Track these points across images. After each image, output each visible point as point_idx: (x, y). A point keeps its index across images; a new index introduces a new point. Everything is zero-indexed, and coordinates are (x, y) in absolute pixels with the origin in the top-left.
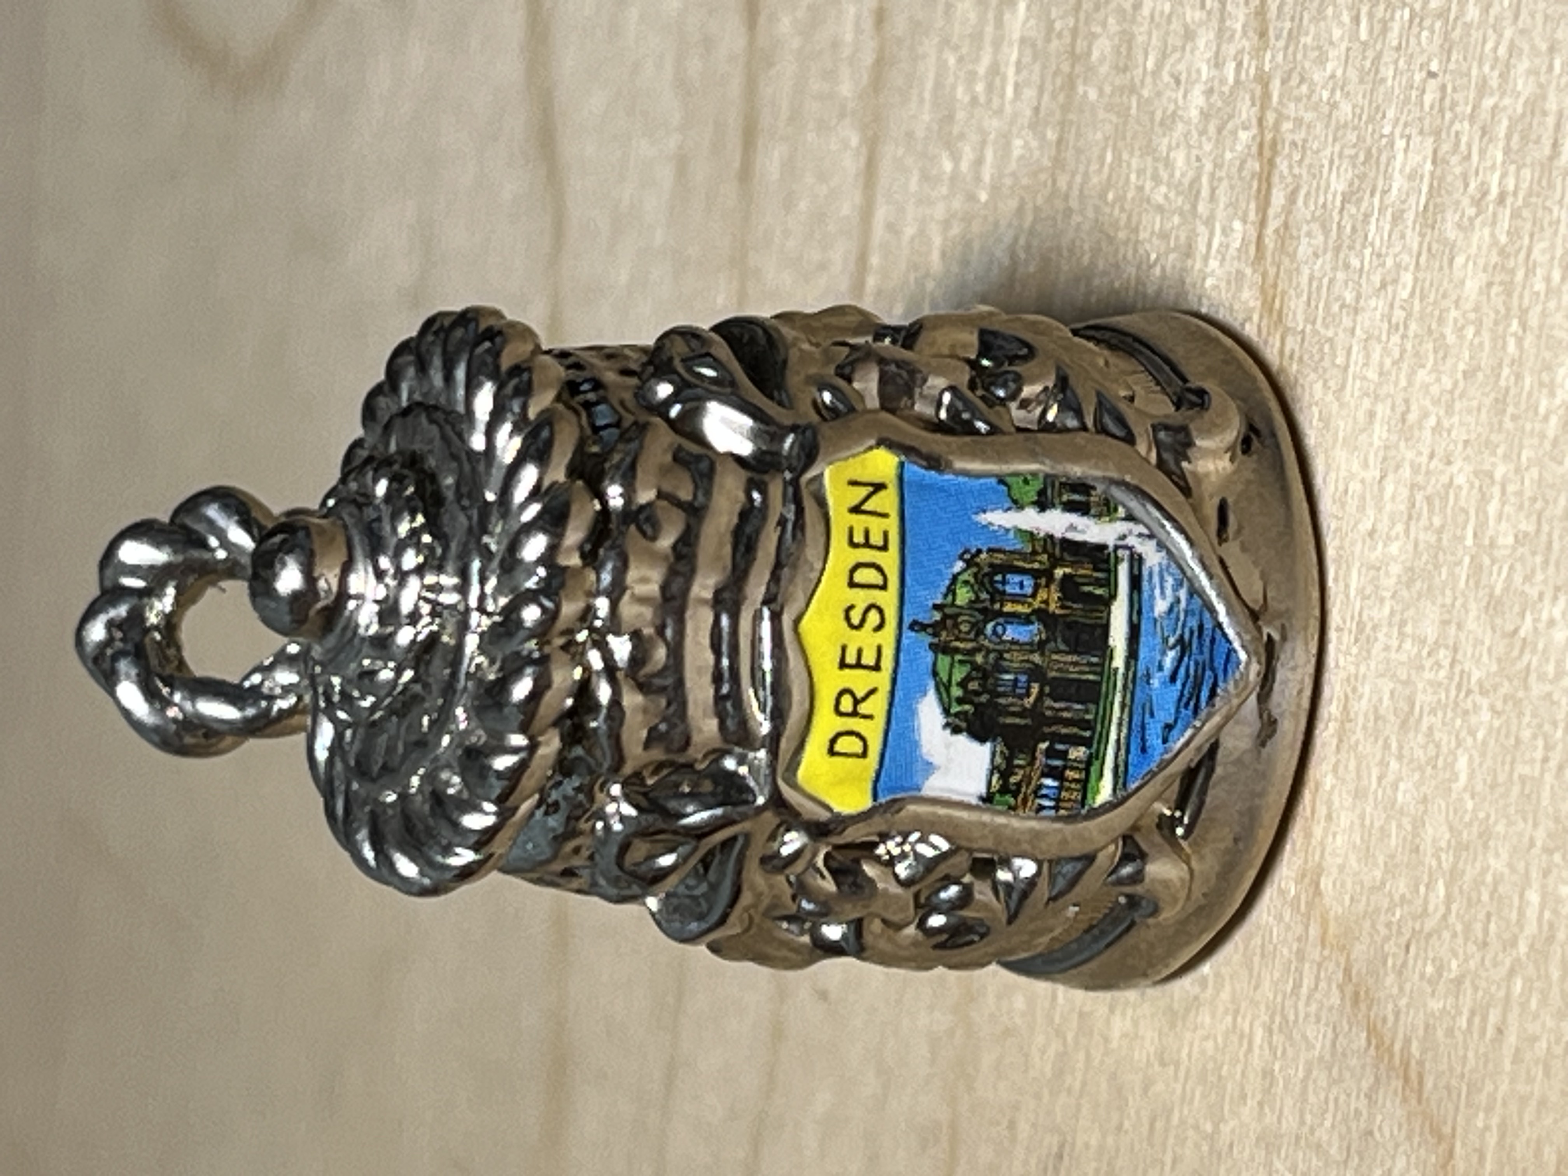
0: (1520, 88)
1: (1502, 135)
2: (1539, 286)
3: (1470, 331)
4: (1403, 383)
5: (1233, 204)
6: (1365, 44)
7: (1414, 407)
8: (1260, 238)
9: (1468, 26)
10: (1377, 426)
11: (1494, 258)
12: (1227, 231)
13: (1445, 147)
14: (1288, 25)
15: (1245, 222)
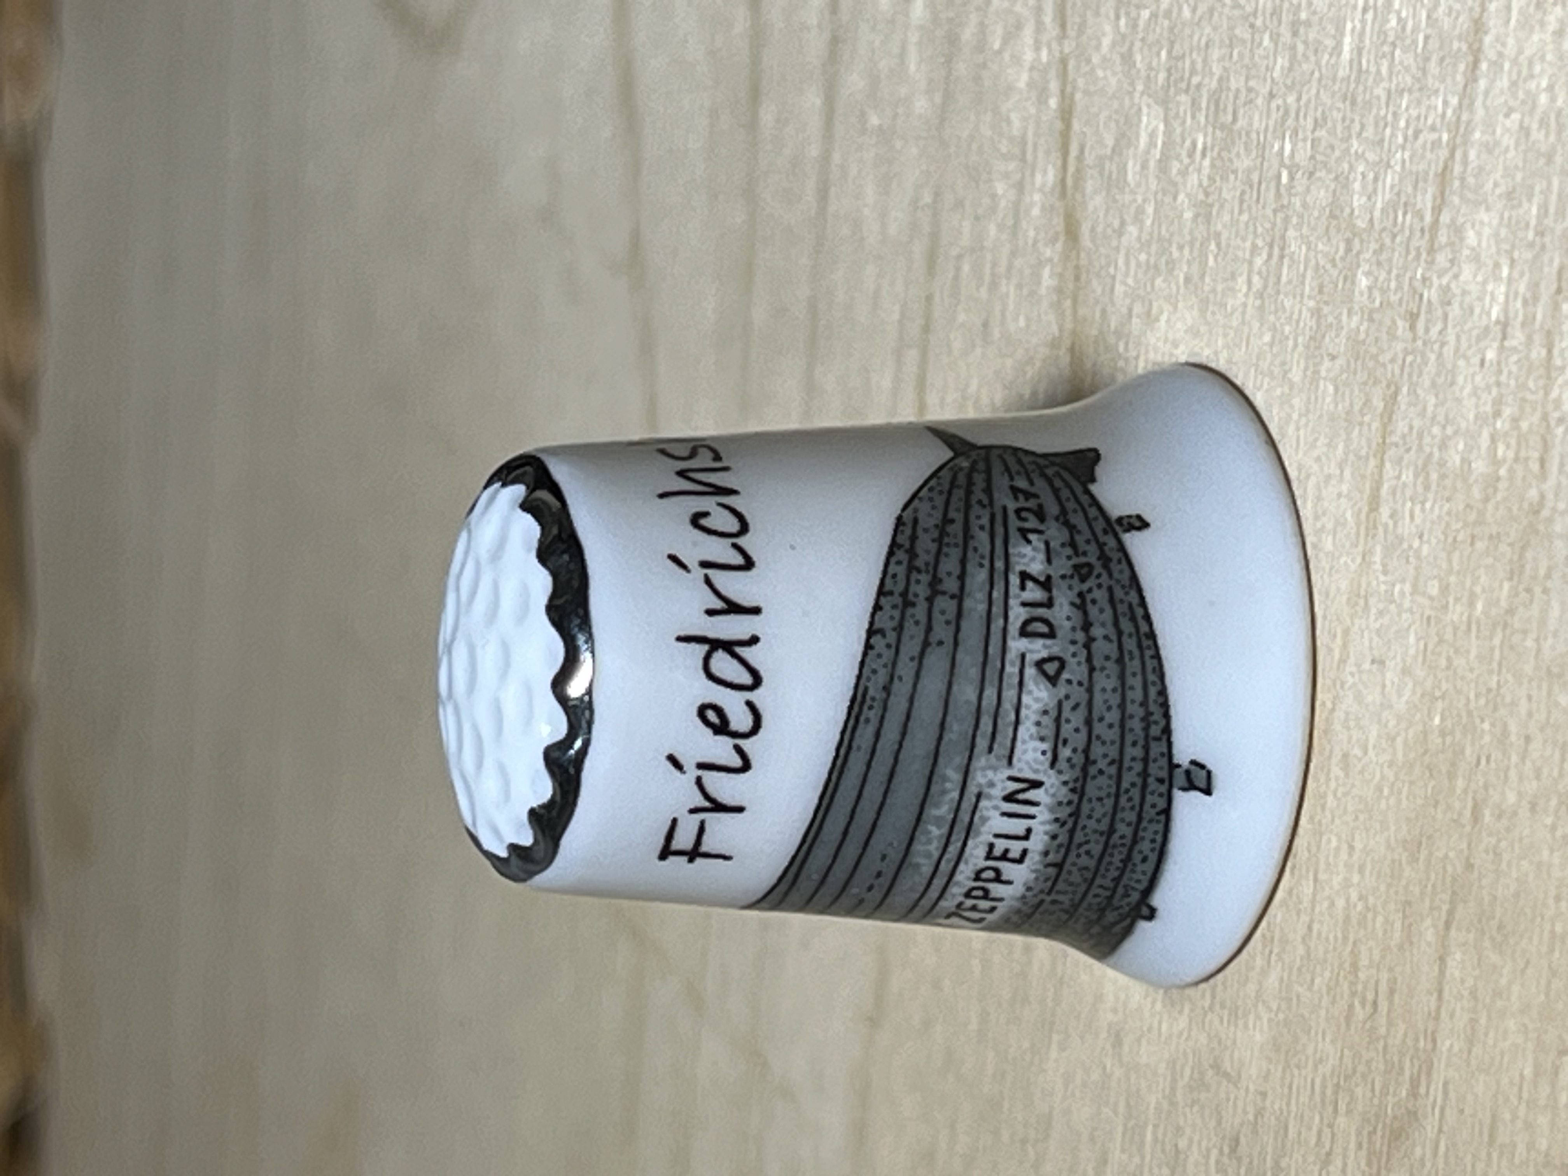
0: (1214, 69)
1: (1204, 105)
2: (1226, 218)
3: (1186, 251)
4: (1149, 289)
5: (1048, 152)
6: (1124, 36)
7: (1155, 304)
8: (1063, 181)
9: (1184, 24)
10: (1135, 320)
11: (1201, 196)
12: (1045, 172)
13: (1172, 113)
14: (1077, 20)
15: (1054, 165)
